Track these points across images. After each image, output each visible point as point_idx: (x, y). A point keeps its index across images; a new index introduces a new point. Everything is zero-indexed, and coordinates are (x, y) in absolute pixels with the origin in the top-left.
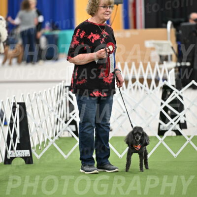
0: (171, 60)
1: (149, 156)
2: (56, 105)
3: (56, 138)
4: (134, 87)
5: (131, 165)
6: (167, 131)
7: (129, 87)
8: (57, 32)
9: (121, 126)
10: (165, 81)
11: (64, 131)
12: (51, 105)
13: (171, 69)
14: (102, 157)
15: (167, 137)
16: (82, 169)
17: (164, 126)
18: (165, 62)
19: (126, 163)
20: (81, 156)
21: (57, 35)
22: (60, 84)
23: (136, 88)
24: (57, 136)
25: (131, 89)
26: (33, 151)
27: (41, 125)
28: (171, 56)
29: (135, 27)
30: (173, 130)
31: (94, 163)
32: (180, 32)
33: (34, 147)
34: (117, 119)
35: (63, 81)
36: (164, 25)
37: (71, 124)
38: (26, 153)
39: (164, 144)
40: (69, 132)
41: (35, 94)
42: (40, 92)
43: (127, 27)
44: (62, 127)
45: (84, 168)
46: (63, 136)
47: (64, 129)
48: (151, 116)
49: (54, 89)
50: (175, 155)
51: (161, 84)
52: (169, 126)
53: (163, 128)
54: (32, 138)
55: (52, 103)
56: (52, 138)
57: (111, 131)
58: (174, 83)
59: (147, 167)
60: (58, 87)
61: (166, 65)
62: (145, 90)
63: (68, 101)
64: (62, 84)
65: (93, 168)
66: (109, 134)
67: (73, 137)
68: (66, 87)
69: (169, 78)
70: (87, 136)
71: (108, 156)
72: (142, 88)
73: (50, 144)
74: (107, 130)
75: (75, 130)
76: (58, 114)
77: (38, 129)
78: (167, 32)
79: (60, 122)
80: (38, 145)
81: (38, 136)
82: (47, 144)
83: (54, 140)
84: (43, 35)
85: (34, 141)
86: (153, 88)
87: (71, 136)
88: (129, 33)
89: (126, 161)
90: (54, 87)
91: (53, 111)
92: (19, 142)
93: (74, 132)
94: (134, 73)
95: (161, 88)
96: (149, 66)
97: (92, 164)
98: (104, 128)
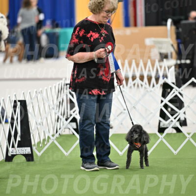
0: (172, 57)
1: (149, 153)
2: (56, 102)
3: (57, 135)
4: (134, 85)
5: (131, 162)
6: (167, 128)
7: (129, 85)
8: (58, 30)
9: (122, 124)
10: (165, 79)
11: (65, 128)
12: (51, 103)
13: (171, 67)
14: (103, 154)
15: (167, 134)
16: (83, 166)
17: (164, 123)
18: (165, 60)
19: (126, 160)
20: (81, 153)
21: (58, 33)
22: (61, 81)
23: (136, 85)
24: (58, 133)
25: (131, 87)
26: (34, 148)
27: (42, 123)
28: (171, 53)
29: (135, 25)
30: (173, 127)
31: (95, 160)
32: (180, 30)
33: (35, 145)
34: (118, 116)
35: (64, 79)
36: (164, 23)
37: (72, 121)
38: (27, 150)
39: (164, 141)
40: (69, 129)
41: (36, 92)
42: (41, 89)
43: (127, 24)
44: (63, 125)
45: (85, 165)
46: (64, 133)
47: (64, 126)
48: (151, 113)
49: (55, 87)
50: (175, 152)
51: (161, 81)
52: (169, 124)
53: (164, 125)
54: (33, 135)
55: (53, 101)
56: (53, 136)
57: (112, 128)
58: (174, 81)
59: (147, 164)
60: (59, 84)
61: (166, 63)
62: (145, 88)
63: (68, 99)
64: (63, 82)
65: (93, 166)
66: (109, 132)
67: (74, 134)
68: (67, 84)
69: (169, 75)
70: (87, 133)
71: (109, 153)
72: (142, 85)
73: (51, 141)
74: (107, 127)
75: (75, 127)
76: (59, 112)
77: (39, 127)
78: (167, 29)
79: (61, 119)
80: (39, 143)
81: (39, 134)
82: (48, 141)
83: (55, 137)
84: (44, 32)
85: (35, 138)
86: (154, 86)
87: (71, 133)
88: (129, 31)
89: (126, 158)
90: (54, 85)
91: (53, 108)
92: (20, 140)
93: (74, 129)
94: (134, 70)
95: (161, 85)
96: (149, 64)
97: (93, 161)
98: (105, 125)
